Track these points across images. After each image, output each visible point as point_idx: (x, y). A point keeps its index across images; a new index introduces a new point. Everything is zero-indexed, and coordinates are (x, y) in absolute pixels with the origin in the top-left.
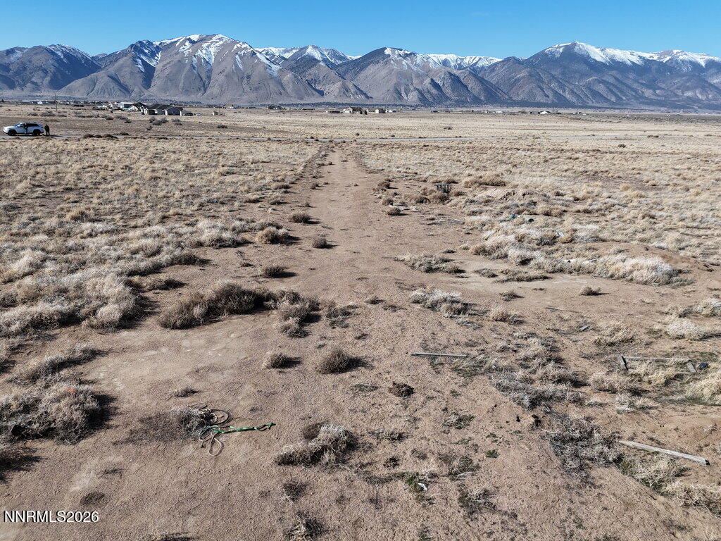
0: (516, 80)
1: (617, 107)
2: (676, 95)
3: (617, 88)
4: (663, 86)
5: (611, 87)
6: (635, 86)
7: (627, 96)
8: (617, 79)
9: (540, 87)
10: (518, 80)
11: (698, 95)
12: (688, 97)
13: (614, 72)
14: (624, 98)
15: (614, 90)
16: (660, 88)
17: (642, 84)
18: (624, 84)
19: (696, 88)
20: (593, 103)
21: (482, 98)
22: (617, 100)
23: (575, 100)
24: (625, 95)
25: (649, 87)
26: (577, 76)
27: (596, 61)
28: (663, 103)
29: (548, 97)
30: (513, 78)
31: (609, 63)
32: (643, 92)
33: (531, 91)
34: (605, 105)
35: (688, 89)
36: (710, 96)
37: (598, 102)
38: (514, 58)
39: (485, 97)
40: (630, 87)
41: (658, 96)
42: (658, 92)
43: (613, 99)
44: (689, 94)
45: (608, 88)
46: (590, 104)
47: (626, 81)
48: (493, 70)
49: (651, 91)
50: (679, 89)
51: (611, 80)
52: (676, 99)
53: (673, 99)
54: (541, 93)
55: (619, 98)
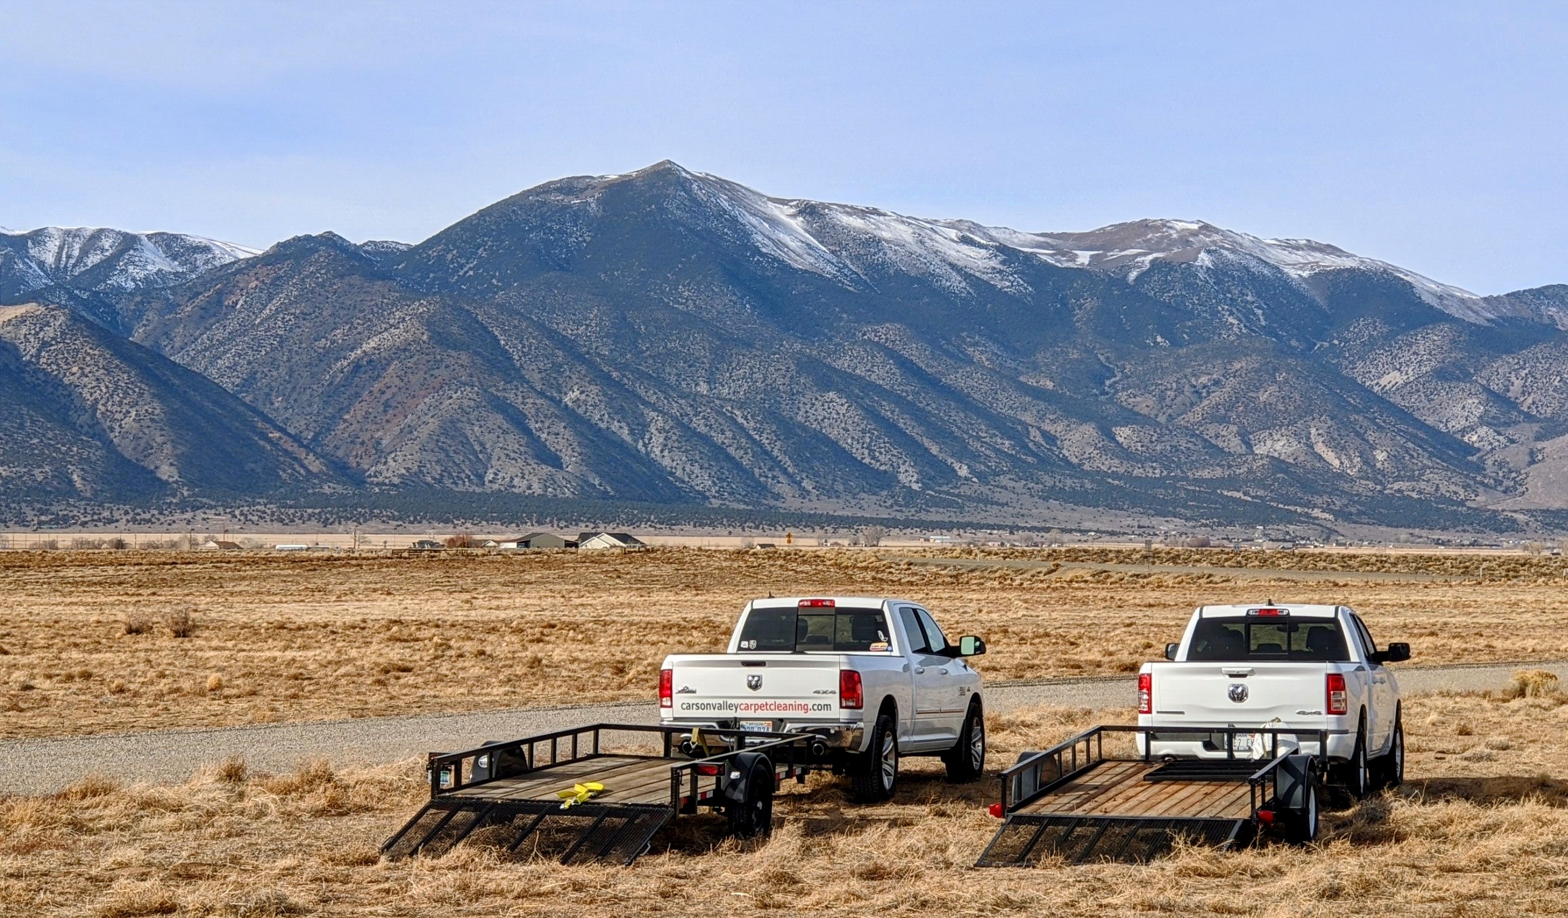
0: (357, 367)
1: (934, 516)
2: (1216, 452)
3: (920, 416)
4: (1144, 404)
5: (887, 410)
6: (1006, 403)
7: (975, 456)
8: (906, 366)
9: (502, 407)
10: (372, 366)
11: (1320, 448)
12: (1277, 464)
13: (888, 332)
14: (963, 471)
15: (905, 423)
16: (1131, 417)
17: (1038, 394)
18: (950, 393)
19: (1306, 412)
20: (804, 493)
21: (167, 472)
22: (924, 479)
23: (702, 480)
24: (964, 454)
25: (1076, 412)
26: (699, 345)
27: (785, 268)
28: (1160, 493)
29: (555, 461)
30: (336, 352)
31: (857, 281)
32: (1050, 438)
33: (451, 429)
34: (871, 505)
35: (1270, 420)
36: (1381, 456)
37: (831, 493)
38: (330, 241)
39: (185, 464)
40: (983, 413)
41: (1125, 454)
42: (1123, 434)
43: (909, 476)
44: (1278, 445)
45: (872, 414)
46: (792, 503)
47: (957, 379)
48: (214, 310)
49: (1089, 430)
50: (1224, 420)
51: (882, 373)
52: (1218, 472)
53: (1206, 474)
54: (514, 441)
55: (935, 472)
